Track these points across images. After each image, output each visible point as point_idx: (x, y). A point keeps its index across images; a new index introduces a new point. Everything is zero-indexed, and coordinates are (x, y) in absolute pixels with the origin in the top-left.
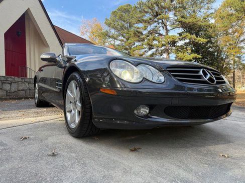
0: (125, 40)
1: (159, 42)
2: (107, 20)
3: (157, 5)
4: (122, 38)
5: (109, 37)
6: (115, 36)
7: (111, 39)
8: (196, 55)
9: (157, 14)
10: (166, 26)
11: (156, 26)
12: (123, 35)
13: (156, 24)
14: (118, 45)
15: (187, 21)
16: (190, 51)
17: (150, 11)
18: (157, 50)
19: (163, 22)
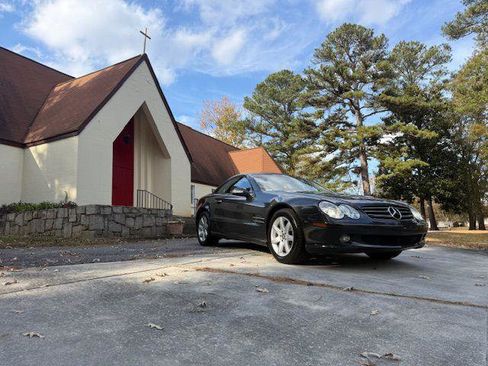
0: (281, 134)
1: (346, 139)
2: (247, 99)
3: (341, 74)
4: (276, 131)
5: (252, 129)
6: (263, 128)
7: (255, 134)
8: (418, 161)
9: (341, 90)
10: (358, 109)
11: (340, 110)
12: (276, 126)
13: (338, 106)
14: (268, 144)
15: (397, 100)
16: (405, 155)
17: (327, 84)
18: (342, 153)
19: (352, 103)
